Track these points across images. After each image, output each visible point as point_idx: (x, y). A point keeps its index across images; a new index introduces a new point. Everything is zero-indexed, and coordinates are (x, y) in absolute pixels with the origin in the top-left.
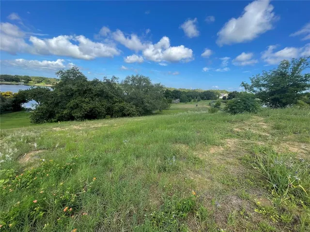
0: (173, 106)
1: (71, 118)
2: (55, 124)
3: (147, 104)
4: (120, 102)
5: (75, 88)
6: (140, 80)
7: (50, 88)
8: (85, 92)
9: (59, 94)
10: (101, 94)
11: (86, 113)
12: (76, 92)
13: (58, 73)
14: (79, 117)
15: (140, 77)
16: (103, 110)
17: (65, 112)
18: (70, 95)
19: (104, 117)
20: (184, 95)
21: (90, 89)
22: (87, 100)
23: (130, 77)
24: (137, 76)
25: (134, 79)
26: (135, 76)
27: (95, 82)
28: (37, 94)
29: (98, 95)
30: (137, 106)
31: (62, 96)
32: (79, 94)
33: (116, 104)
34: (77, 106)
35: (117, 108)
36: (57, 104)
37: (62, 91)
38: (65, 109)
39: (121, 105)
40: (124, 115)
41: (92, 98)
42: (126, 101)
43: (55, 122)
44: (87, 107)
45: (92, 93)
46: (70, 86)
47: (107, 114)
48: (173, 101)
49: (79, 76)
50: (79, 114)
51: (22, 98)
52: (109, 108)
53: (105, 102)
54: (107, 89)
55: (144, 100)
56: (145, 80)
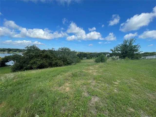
0: (82, 61)
1: (31, 68)
2: (24, 72)
3: (68, 61)
4: (56, 60)
5: (34, 54)
6: (65, 49)
7: (21, 55)
8: (39, 56)
9: (26, 57)
10: (46, 57)
11: (39, 66)
12: (34, 56)
13: (26, 48)
14: (35, 68)
15: (65, 48)
16: (47, 64)
17: (28, 66)
18: (31, 58)
19: (48, 68)
20: (88, 55)
21: (41, 55)
22: (39, 60)
23: (60, 48)
24: (64, 48)
25: (62, 49)
26: (63, 47)
27: (44, 51)
28: (14, 58)
29: (44, 57)
30: (64, 61)
31: (27, 58)
32: (36, 57)
33: (54, 61)
34: (34, 63)
35: (54, 63)
36: (24, 62)
37: (27, 56)
38: (28, 64)
39: (56, 61)
41: (42, 59)
42: (59, 60)
43: (23, 71)
44: (39, 63)
45: (42, 56)
46: (31, 53)
47: (49, 66)
48: (83, 58)
49: (36, 49)
50: (35, 67)
51: (7, 59)
52: (50, 63)
53: (48, 61)
54: (49, 54)
55: (67, 58)
56: (68, 49)
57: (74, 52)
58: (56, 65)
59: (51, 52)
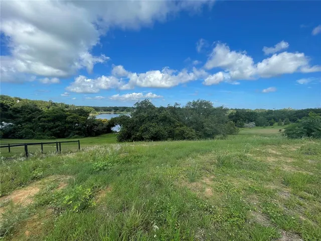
0: (242, 131)
1: (141, 139)
2: (132, 143)
3: (207, 128)
4: (181, 126)
5: (145, 115)
6: (201, 104)
7: (130, 116)
9: (135, 120)
10: (165, 120)
13: (135, 105)
14: (147, 139)
15: (201, 102)
17: (138, 134)
18: (142, 121)
19: (166, 140)
20: (261, 117)
21: (157, 116)
22: (153, 124)
23: (191, 103)
24: (198, 101)
25: (195, 104)
26: (196, 101)
27: (162, 109)
28: (122, 121)
30: (197, 130)
31: (137, 122)
33: (177, 128)
34: (146, 130)
35: (177, 132)
36: (133, 128)
38: (138, 131)
39: (182, 128)
40: (184, 139)
41: (157, 123)
42: (187, 126)
43: (131, 141)
46: (142, 114)
47: (169, 137)
48: (246, 125)
49: (150, 105)
50: (147, 136)
51: (112, 123)
52: (171, 132)
53: (168, 127)
54: (169, 114)
55: (204, 124)
56: (207, 104)
57: (221, 110)
58: (182, 136)
59: (173, 110)
